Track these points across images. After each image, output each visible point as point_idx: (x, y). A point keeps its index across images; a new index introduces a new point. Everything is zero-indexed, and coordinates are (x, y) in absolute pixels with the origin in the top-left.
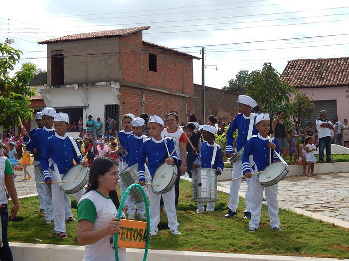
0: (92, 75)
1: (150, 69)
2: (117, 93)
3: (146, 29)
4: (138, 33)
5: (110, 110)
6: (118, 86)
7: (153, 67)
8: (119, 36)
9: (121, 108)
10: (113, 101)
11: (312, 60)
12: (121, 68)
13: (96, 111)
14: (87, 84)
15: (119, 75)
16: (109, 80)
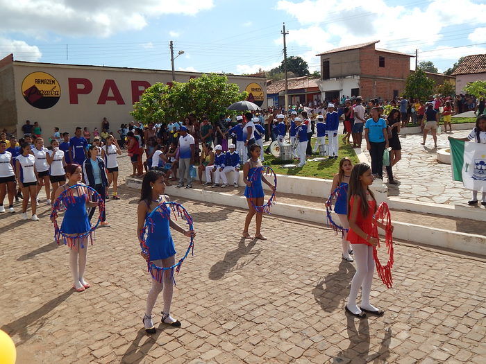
0: (344, 72)
1: (380, 66)
2: (358, 81)
3: (378, 42)
4: (372, 45)
5: (355, 92)
6: (359, 77)
7: (382, 64)
8: (360, 48)
9: (360, 90)
10: (356, 86)
11: (482, 55)
12: (360, 67)
13: (346, 92)
14: (341, 77)
15: (359, 71)
16: (353, 75)
